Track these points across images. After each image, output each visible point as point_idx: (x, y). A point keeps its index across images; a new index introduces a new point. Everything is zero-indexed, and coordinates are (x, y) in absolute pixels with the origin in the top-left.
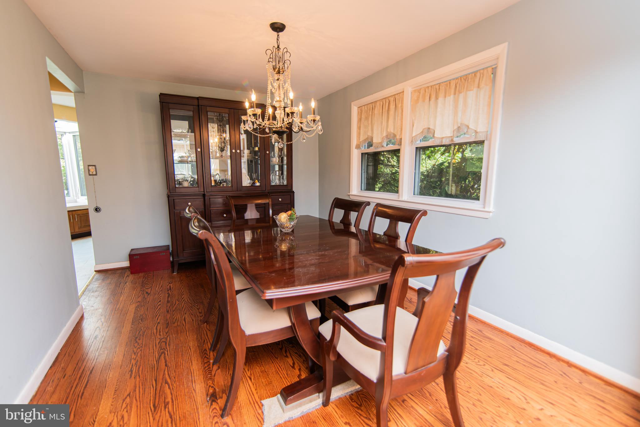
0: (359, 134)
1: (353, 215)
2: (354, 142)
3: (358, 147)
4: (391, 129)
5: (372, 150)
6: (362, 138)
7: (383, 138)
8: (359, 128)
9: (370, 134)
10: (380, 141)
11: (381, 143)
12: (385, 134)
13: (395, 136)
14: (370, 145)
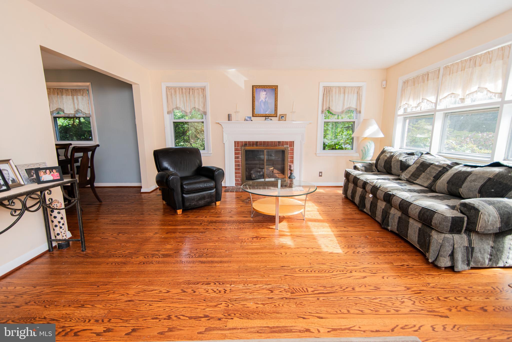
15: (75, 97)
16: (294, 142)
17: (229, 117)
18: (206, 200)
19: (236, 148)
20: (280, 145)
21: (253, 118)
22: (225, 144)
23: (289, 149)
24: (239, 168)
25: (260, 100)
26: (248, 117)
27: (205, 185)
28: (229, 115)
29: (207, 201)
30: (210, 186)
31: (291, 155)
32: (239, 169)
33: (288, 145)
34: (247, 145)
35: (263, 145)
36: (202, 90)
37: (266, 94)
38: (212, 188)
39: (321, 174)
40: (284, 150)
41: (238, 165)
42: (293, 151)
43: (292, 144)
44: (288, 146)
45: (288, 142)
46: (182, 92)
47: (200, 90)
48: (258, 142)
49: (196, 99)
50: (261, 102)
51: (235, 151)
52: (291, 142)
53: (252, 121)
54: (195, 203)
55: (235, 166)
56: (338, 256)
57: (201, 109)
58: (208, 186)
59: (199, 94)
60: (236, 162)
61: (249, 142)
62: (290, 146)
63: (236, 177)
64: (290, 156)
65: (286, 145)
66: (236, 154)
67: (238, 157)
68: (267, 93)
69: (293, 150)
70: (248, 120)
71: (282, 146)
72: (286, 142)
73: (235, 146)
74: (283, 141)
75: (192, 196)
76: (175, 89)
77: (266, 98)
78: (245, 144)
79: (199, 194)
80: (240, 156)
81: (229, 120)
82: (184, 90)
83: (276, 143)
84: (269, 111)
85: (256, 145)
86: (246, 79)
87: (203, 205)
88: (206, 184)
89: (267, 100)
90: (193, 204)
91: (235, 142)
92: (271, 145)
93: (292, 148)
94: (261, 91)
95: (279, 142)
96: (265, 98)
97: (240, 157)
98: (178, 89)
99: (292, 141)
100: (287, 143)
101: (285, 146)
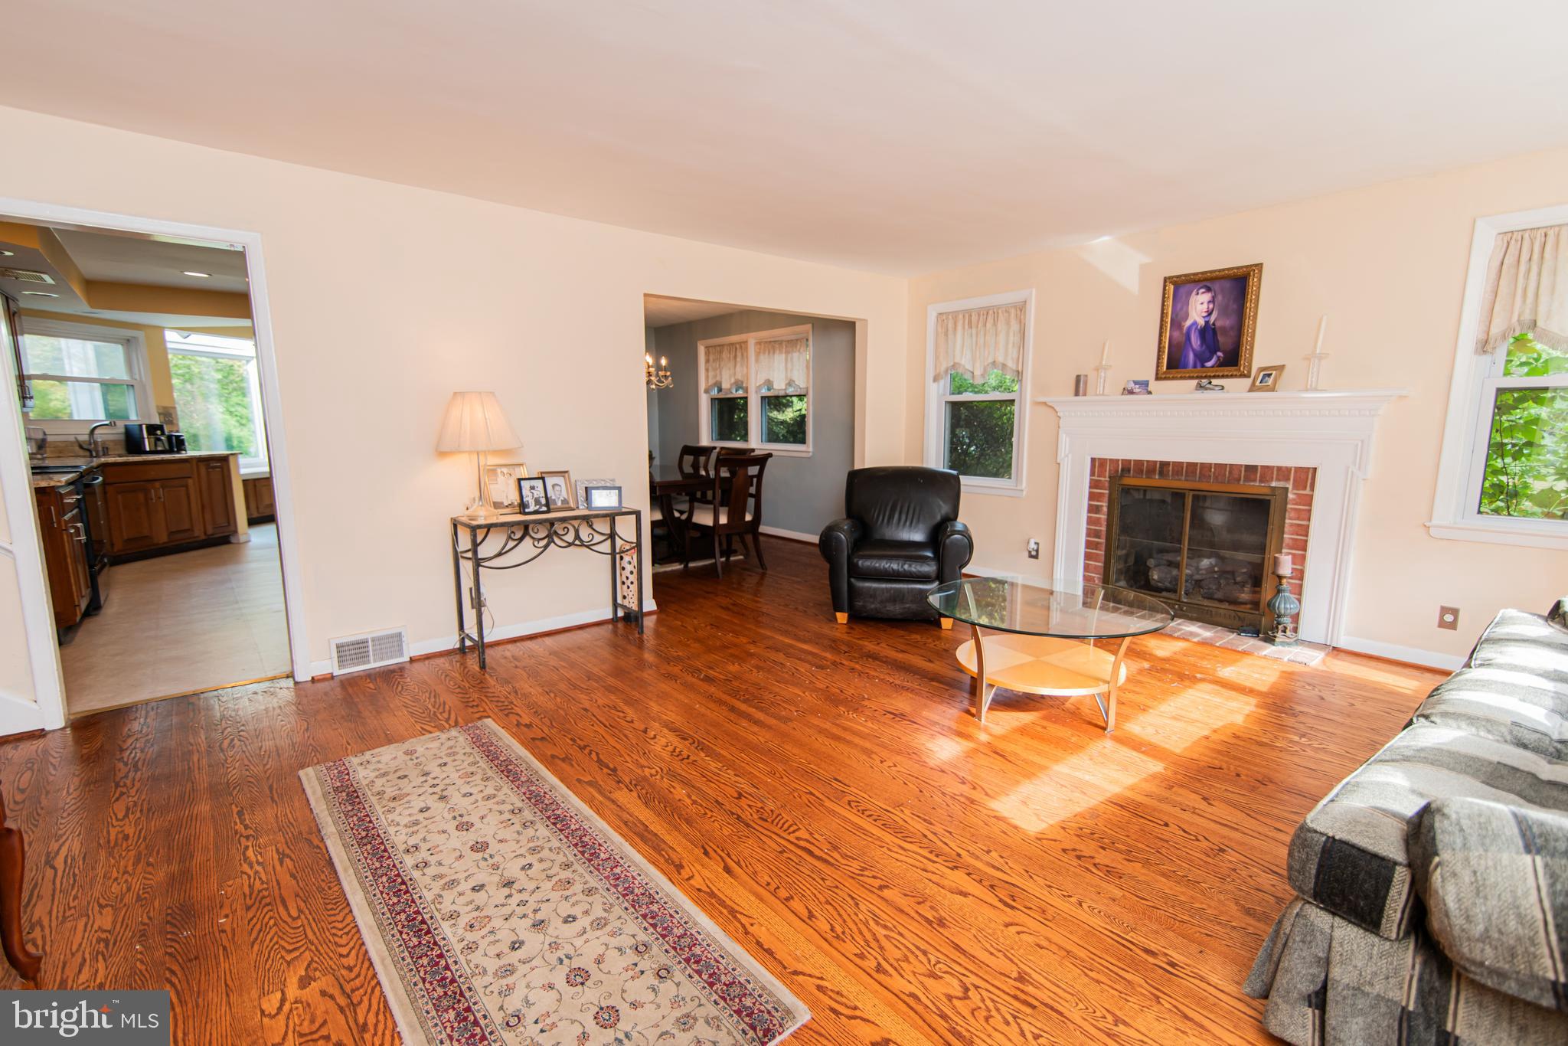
0: (707, 377)
1: (702, 459)
2: (702, 386)
3: (707, 391)
4: (739, 377)
5: (721, 396)
6: (711, 382)
7: (731, 385)
8: (707, 370)
9: (718, 378)
10: (728, 386)
11: (730, 389)
12: (733, 381)
13: (742, 382)
14: (720, 390)
15: (790, 356)
16: (1315, 469)
17: (1079, 386)
18: (908, 605)
19: (1096, 478)
20: (1252, 477)
21: (1154, 385)
22: (1061, 466)
23: (1291, 496)
24: (1098, 543)
25: (1188, 323)
26: (1136, 383)
27: (906, 567)
28: (1078, 378)
29: (909, 608)
30: (920, 572)
31: (1298, 519)
32: (1096, 546)
33: (1287, 479)
34: (1129, 471)
35: (1187, 476)
36: (1019, 312)
37: (1212, 301)
38: (929, 577)
39: (1449, 618)
40: (1268, 498)
41: (1097, 534)
42: (1310, 505)
43: (1306, 477)
44: (1290, 486)
45: (1288, 469)
46: (970, 322)
47: (1013, 311)
48: (1167, 464)
49: (1002, 337)
50: (1189, 328)
51: (1090, 487)
52: (1299, 470)
53: (1150, 393)
54: (878, 606)
55: (1088, 535)
56: (1005, 833)
57: (1011, 364)
58: (913, 569)
59: (1008, 323)
60: (1090, 521)
61: (1139, 463)
62: (1295, 487)
63: (1086, 568)
64: (1292, 525)
65: (1278, 480)
66: (1092, 496)
67: (1097, 506)
68: (1213, 297)
69: (1308, 501)
70: (1137, 390)
71: (1261, 481)
72: (1279, 469)
73: (1092, 473)
74: (1268, 467)
75: (870, 588)
76: (955, 315)
77: (1210, 314)
78: (1123, 470)
79: (889, 586)
80: (1104, 505)
81: (1077, 394)
82: (974, 318)
83: (1236, 472)
84: (1219, 357)
85: (1161, 473)
86: (1146, 260)
87: (900, 617)
88: (910, 566)
89: (1212, 319)
90: (873, 606)
91: (1093, 460)
92: (1216, 478)
93: (1307, 491)
94: (1194, 292)
95: (1251, 469)
96: (1205, 314)
97: (1105, 509)
98: (961, 316)
99: (1311, 465)
100: (1283, 473)
101: (1273, 484)
